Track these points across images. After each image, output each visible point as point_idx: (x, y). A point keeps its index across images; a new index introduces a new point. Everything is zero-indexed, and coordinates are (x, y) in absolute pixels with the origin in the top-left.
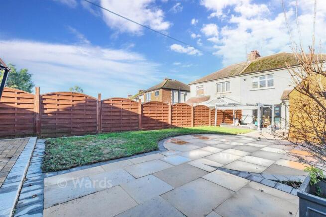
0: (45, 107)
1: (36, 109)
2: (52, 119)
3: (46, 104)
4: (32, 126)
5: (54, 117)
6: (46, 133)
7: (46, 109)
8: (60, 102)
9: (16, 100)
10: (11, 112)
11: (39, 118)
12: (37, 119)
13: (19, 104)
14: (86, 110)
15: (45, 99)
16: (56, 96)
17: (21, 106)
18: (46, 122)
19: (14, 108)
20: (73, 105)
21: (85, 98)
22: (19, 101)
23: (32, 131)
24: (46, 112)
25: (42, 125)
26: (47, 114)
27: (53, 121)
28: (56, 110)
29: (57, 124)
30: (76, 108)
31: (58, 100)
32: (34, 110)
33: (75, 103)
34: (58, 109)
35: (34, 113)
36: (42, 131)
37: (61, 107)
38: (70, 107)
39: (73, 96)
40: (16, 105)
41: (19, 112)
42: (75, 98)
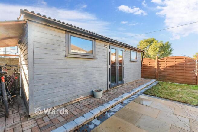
0: (160, 65)
1: (156, 67)
2: (164, 72)
3: (160, 64)
4: (154, 74)
5: (165, 71)
6: (161, 79)
7: (160, 67)
8: (168, 63)
9: (148, 63)
10: (147, 68)
11: (158, 71)
12: (156, 71)
13: (150, 64)
14: (186, 67)
15: (160, 62)
16: (166, 59)
17: (151, 65)
18: (160, 73)
19: (148, 66)
20: (176, 64)
21: (184, 59)
22: (150, 63)
23: (154, 77)
24: (160, 68)
25: (159, 74)
26: (161, 69)
27: (164, 73)
28: (166, 67)
29: (166, 75)
30: (178, 66)
31: (167, 62)
32: (155, 67)
33: (177, 63)
34: (167, 67)
35: (155, 69)
36: (159, 77)
37: (168, 65)
38: (174, 65)
39: (176, 59)
40: (148, 65)
41: (150, 68)
42: (177, 60)
